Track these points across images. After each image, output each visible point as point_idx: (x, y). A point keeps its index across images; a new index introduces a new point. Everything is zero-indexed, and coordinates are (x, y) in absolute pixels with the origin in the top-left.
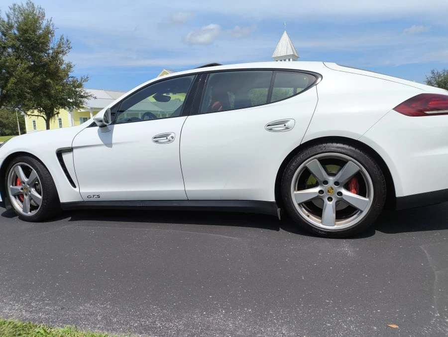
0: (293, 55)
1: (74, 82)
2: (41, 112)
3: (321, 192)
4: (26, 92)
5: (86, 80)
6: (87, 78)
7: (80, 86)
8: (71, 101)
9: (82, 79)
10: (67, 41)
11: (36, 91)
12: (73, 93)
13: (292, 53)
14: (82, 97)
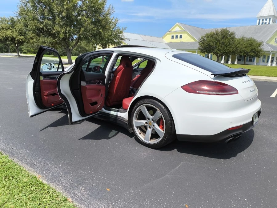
0: (274, 16)
1: (118, 30)
2: (100, 46)
3: (146, 123)
4: (90, 36)
5: (125, 29)
6: (126, 28)
7: (121, 32)
8: (117, 41)
9: (123, 28)
10: (113, 7)
11: (94, 36)
12: (117, 37)
13: (273, 15)
14: (122, 39)
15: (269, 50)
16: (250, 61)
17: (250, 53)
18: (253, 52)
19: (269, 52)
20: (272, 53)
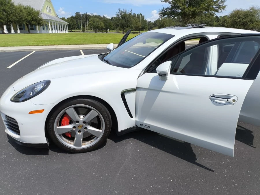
15: (47, 19)
16: (32, 29)
17: (32, 22)
18: (35, 20)
19: (47, 21)
20: (50, 21)
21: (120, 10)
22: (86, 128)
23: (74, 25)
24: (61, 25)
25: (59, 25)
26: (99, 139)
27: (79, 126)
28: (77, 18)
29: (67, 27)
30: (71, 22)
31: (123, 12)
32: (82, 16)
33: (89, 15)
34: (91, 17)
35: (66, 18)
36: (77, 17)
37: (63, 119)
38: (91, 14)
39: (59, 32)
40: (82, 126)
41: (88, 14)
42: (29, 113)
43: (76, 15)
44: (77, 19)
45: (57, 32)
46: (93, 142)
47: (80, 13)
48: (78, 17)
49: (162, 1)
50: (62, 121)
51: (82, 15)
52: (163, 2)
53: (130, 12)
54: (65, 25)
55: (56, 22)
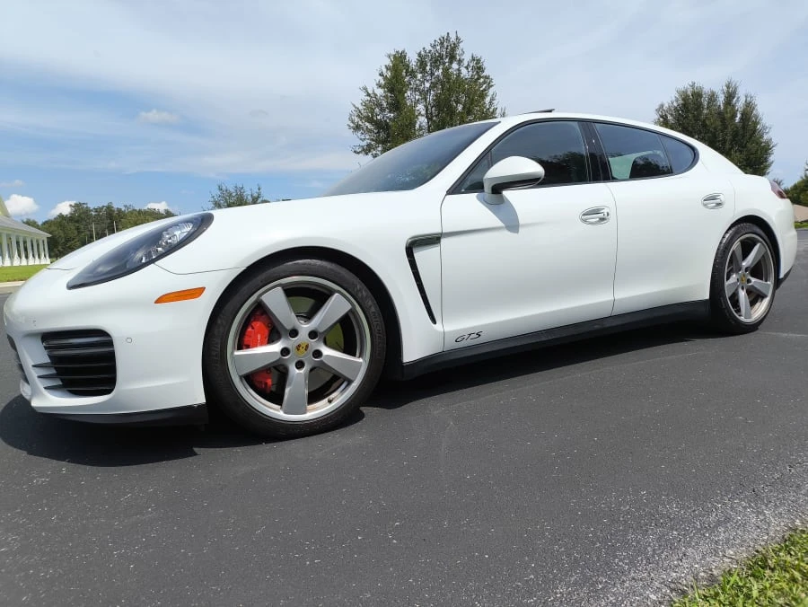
21: (224, 188)
22: (318, 354)
23: (68, 240)
24: (25, 242)
25: (18, 243)
26: (355, 385)
27: (299, 346)
28: (77, 222)
29: (44, 249)
30: (59, 233)
31: (234, 194)
32: (93, 213)
33: (119, 210)
34: (125, 215)
35: (40, 223)
36: (79, 216)
37: (250, 329)
38: (126, 206)
39: (16, 262)
40: (307, 346)
41: (115, 206)
42: (156, 302)
43: (76, 211)
44: (77, 225)
45: (12, 263)
46: (339, 398)
47: (89, 206)
48: (83, 216)
49: (355, 152)
50: (247, 333)
51: (96, 210)
52: (358, 153)
53: (256, 195)
54: (37, 241)
55: (5, 232)
